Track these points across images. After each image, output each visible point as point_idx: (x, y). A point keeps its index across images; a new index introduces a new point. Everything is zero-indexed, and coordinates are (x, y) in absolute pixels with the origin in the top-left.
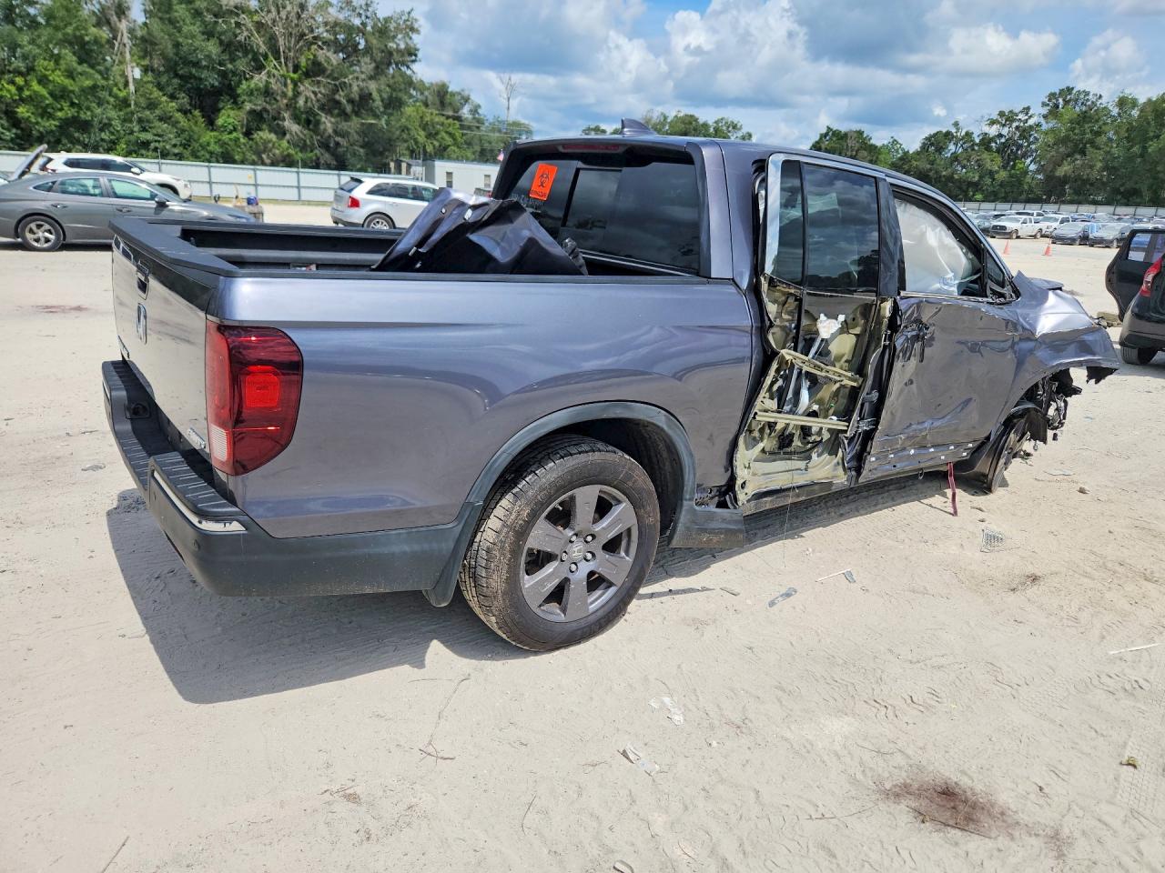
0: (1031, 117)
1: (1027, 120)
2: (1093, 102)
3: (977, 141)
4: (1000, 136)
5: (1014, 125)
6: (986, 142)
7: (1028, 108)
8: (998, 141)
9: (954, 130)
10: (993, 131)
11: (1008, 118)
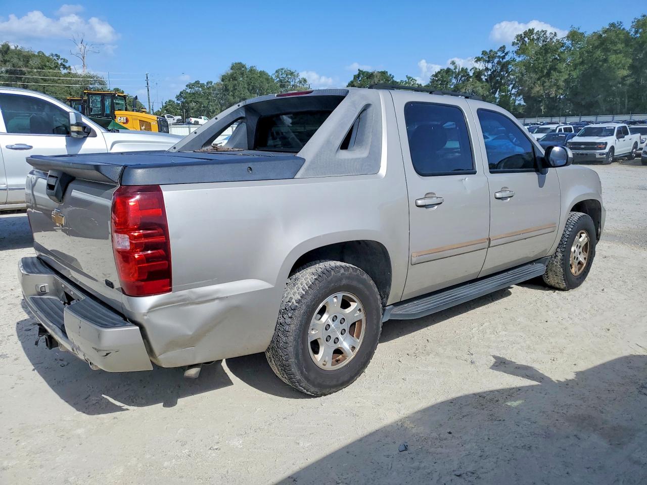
0: (507, 54)
1: (504, 56)
2: (551, 39)
3: (471, 74)
4: (487, 69)
5: (496, 60)
6: (478, 75)
8: (486, 74)
9: (452, 67)
10: (480, 66)
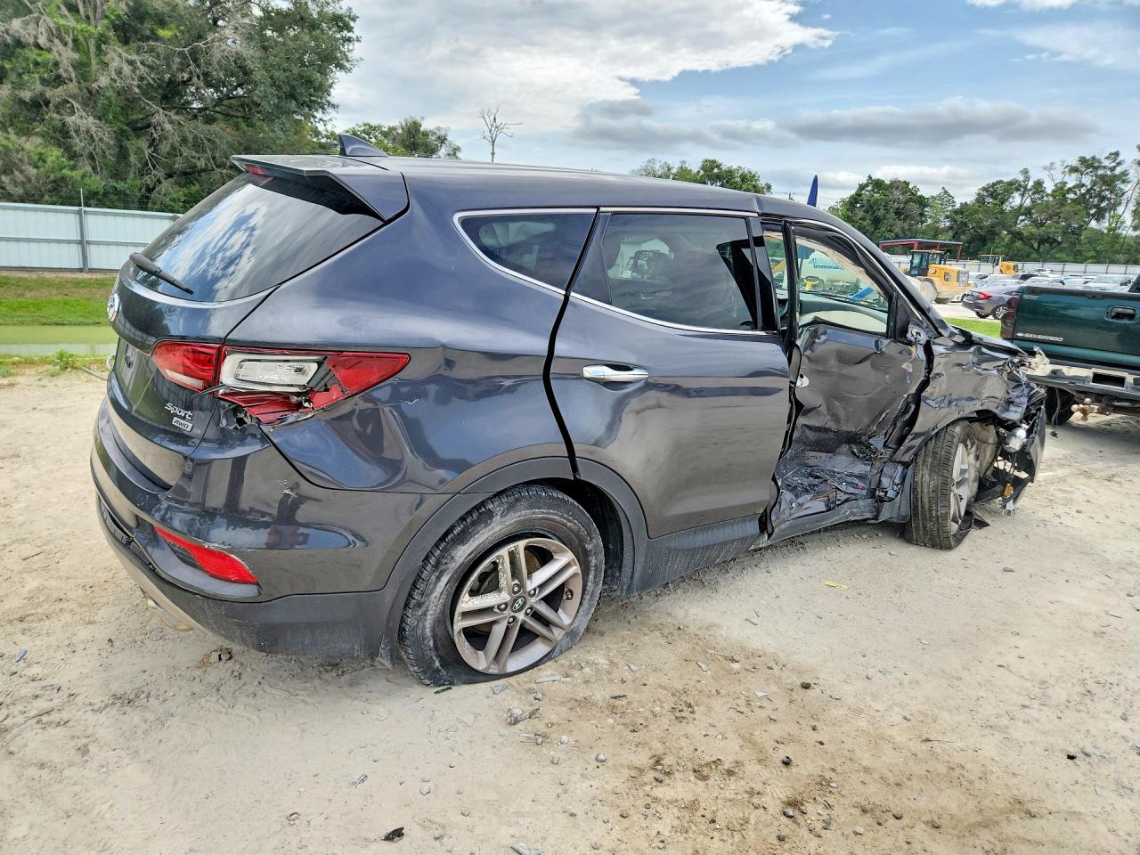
7: (1117, 154)
11: (1089, 164)
